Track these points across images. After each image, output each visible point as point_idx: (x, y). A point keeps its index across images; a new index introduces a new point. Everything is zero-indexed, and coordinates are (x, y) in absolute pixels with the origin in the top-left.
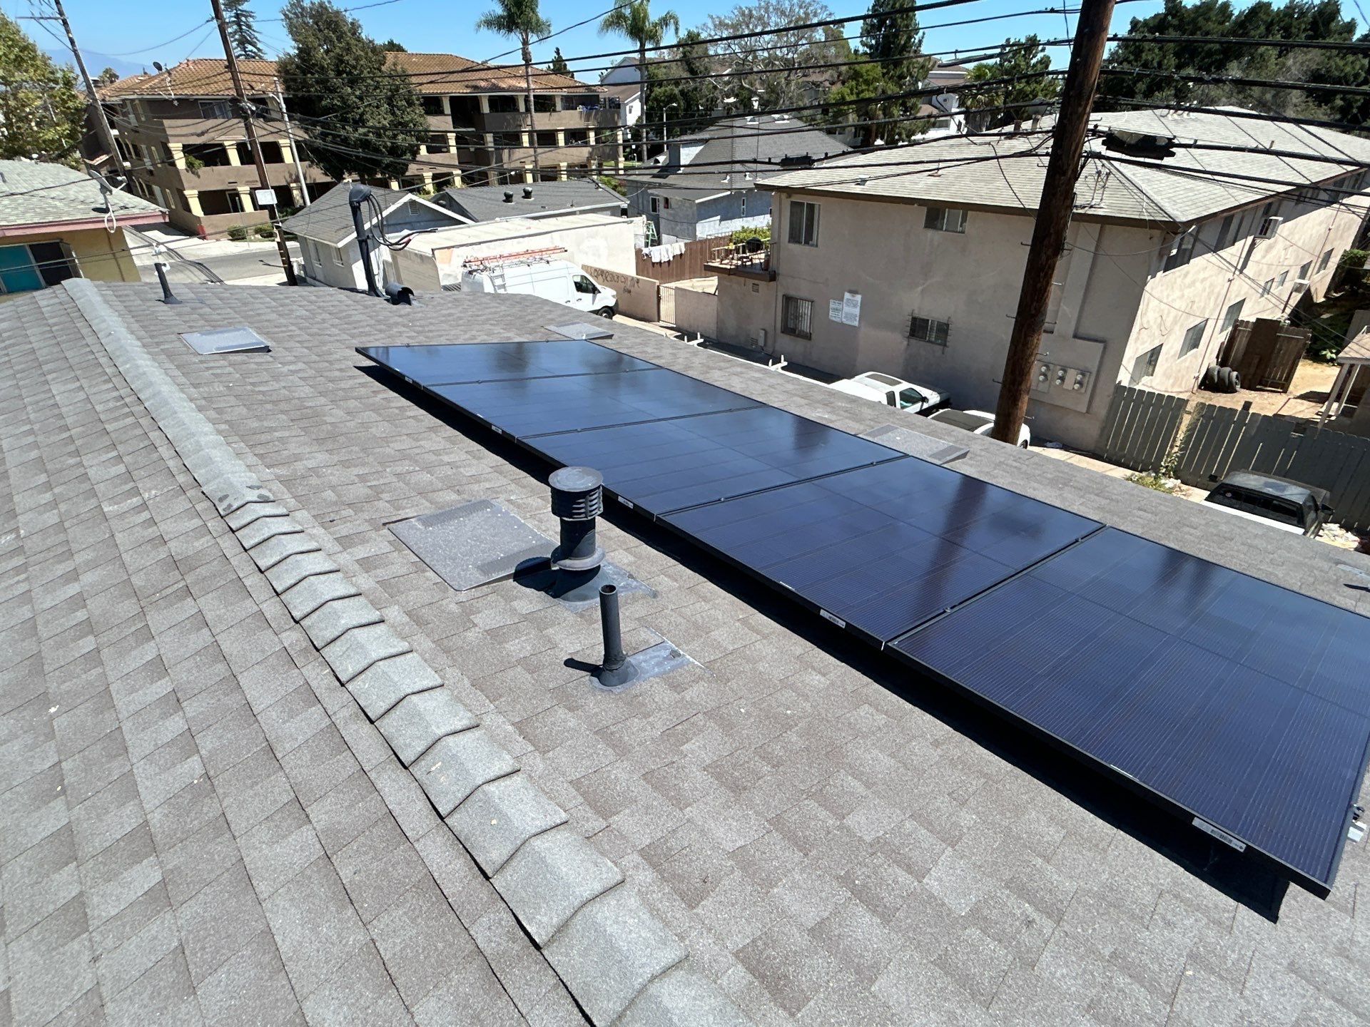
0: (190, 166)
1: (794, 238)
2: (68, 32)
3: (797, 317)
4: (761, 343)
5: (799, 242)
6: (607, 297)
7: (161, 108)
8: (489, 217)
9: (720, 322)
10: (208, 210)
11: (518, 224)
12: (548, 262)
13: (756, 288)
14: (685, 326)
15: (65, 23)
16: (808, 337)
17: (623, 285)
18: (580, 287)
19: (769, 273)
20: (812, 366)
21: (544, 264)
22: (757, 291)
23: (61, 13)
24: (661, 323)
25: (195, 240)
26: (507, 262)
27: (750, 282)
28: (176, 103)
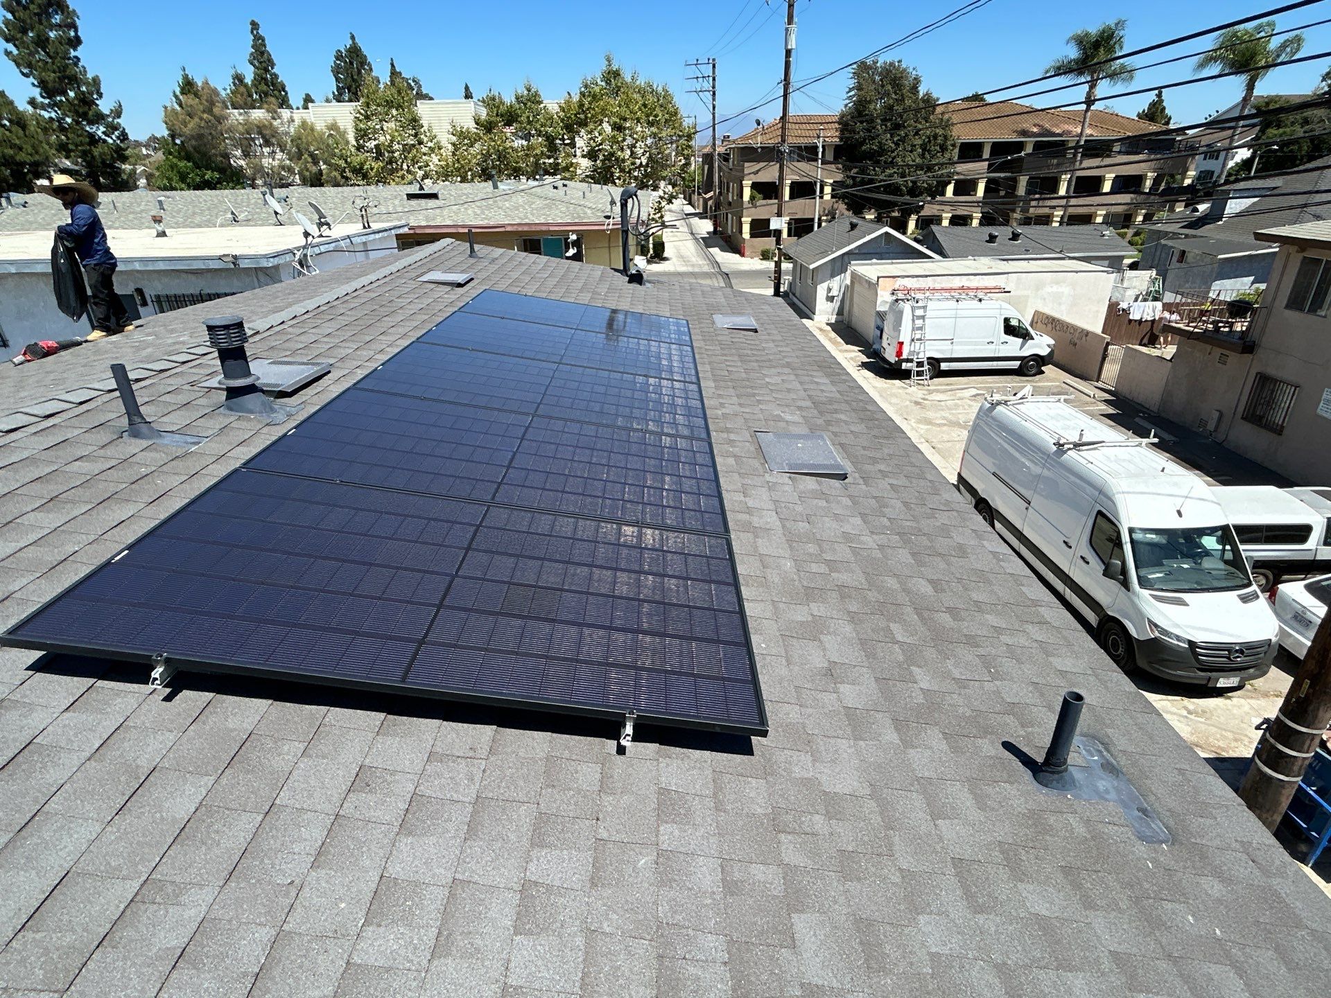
0: (752, 198)
1: (1295, 303)
2: (714, 100)
3: (1271, 403)
4: (1211, 426)
5: (1301, 309)
6: (1041, 344)
7: (749, 153)
8: (962, 255)
9: (1167, 393)
10: (753, 235)
11: (984, 263)
12: (980, 300)
13: (1223, 360)
14: (1125, 391)
15: (714, 94)
16: (1279, 430)
17: (1071, 336)
18: (1010, 329)
19: (1246, 345)
20: (1273, 468)
21: (976, 302)
22: (1225, 363)
23: (714, 87)
24: (1100, 384)
25: (737, 256)
26: (937, 295)
27: (1218, 351)
28: (759, 150)
